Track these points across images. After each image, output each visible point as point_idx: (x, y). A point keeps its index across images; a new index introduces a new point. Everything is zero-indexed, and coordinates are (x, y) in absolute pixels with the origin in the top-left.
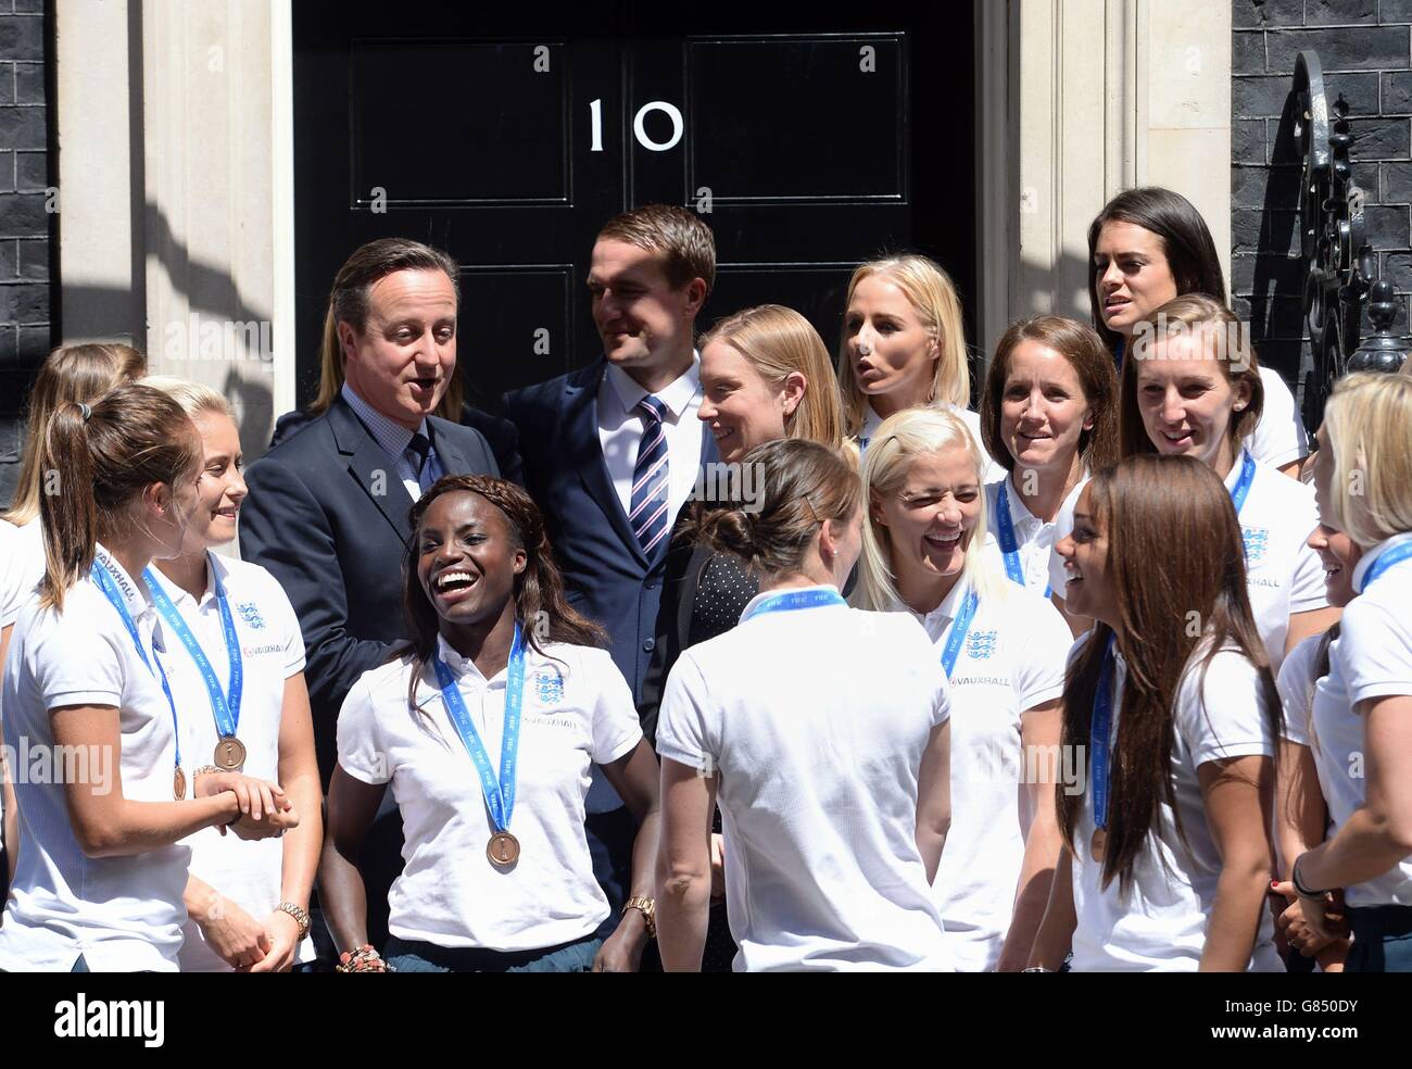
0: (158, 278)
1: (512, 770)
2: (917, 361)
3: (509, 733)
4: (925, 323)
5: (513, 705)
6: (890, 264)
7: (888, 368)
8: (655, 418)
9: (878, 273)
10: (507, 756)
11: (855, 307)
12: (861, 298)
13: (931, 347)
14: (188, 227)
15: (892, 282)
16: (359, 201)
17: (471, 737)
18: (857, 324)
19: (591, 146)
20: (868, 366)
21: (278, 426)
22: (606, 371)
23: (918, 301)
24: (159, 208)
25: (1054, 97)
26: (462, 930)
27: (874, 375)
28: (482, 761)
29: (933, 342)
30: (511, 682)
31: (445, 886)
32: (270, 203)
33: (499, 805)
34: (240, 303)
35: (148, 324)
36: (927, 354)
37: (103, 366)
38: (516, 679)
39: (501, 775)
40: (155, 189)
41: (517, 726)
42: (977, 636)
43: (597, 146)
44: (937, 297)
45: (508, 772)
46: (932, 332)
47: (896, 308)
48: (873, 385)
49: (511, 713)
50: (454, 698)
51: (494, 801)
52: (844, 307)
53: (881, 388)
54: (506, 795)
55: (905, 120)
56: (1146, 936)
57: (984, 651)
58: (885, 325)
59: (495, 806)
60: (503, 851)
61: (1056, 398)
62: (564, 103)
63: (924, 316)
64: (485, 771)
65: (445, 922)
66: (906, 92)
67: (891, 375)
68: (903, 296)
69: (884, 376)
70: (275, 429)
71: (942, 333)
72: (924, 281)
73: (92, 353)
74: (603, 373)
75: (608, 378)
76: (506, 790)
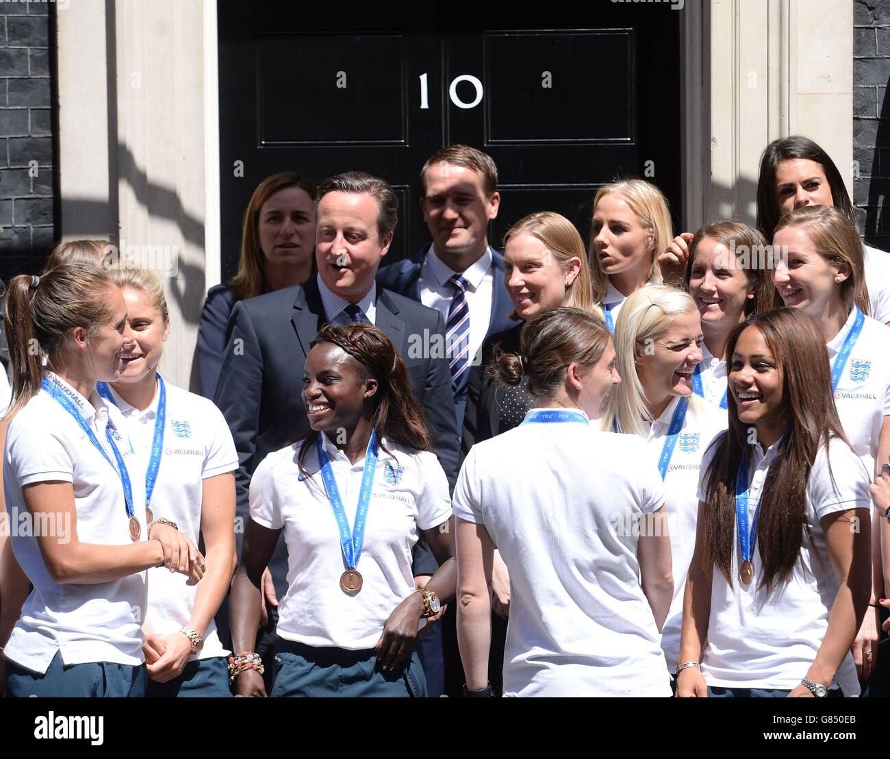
0: (126, 194)
1: (362, 528)
2: (640, 251)
3: (363, 503)
4: (644, 227)
5: (367, 484)
6: (622, 185)
7: (620, 257)
8: (460, 289)
9: (613, 192)
10: (360, 518)
11: (598, 215)
12: (601, 210)
13: (648, 243)
14: (147, 159)
15: (622, 199)
16: (263, 142)
17: (337, 503)
18: (599, 227)
19: (420, 106)
20: (607, 255)
21: (209, 294)
22: (426, 258)
23: (640, 212)
24: (127, 147)
25: (734, 72)
26: (323, 633)
27: (610, 261)
28: (342, 521)
29: (650, 238)
30: (367, 468)
31: (314, 604)
32: (202, 144)
33: (351, 551)
34: (183, 211)
35: (120, 225)
36: (647, 247)
37: (91, 256)
38: (370, 467)
39: (354, 531)
40: (124, 134)
41: (368, 499)
42: (686, 437)
43: (424, 104)
44: (653, 210)
45: (359, 529)
46: (649, 232)
47: (625, 217)
48: (609, 268)
49: (365, 490)
50: (328, 476)
51: (348, 548)
52: (592, 215)
53: (616, 270)
54: (356, 545)
55: (633, 87)
56: (772, 632)
57: (691, 447)
58: (617, 228)
59: (348, 551)
60: (351, 582)
61: (722, 277)
62: (402, 76)
63: (645, 222)
64: (343, 526)
65: (313, 627)
66: (634, 69)
67: (622, 262)
68: (630, 208)
69: (617, 262)
70: (206, 296)
71: (657, 233)
72: (644, 197)
73: (84, 246)
74: (424, 260)
75: (428, 263)
76: (357, 541)
